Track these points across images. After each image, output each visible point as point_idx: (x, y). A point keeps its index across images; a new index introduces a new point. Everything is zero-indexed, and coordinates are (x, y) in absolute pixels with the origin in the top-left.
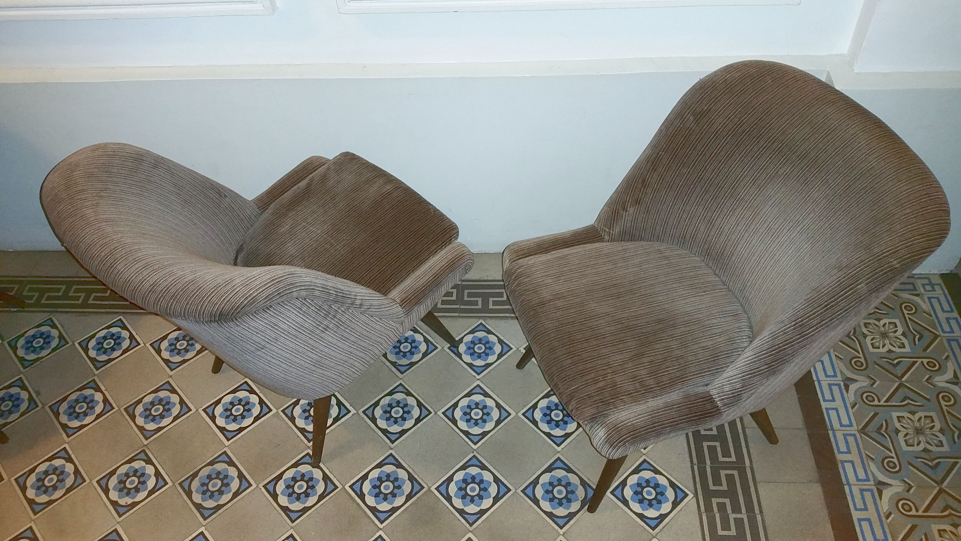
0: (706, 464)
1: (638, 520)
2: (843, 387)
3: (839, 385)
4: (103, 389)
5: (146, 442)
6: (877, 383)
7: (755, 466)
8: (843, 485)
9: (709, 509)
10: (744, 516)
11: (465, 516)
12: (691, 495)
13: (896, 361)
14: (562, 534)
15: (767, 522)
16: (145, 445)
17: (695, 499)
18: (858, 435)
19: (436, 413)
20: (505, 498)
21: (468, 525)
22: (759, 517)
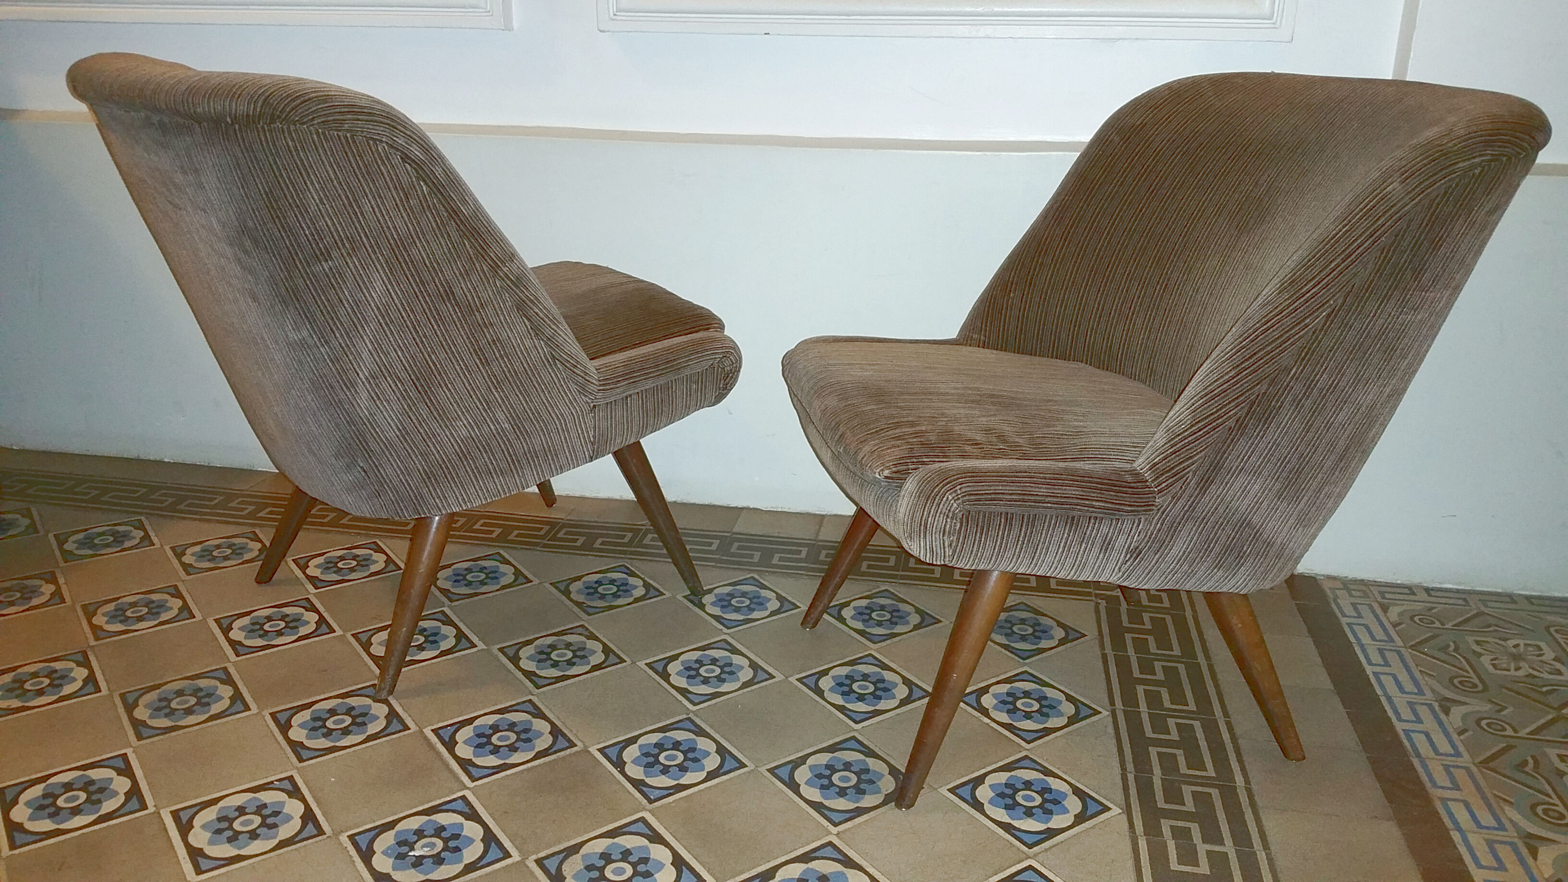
0: (1153, 774)
1: (1001, 832)
2: (1437, 708)
3: (1430, 706)
4: (61, 581)
5: (93, 643)
6: (1510, 709)
7: (1255, 787)
8: (1447, 831)
9: (1152, 830)
10: (1229, 847)
11: (644, 789)
12: (1116, 811)
13: (1545, 689)
14: (836, 832)
15: (1280, 863)
16: (89, 646)
17: (1124, 817)
18: (1474, 769)
19: (633, 663)
20: (732, 775)
21: (645, 801)
22: (1262, 856)
